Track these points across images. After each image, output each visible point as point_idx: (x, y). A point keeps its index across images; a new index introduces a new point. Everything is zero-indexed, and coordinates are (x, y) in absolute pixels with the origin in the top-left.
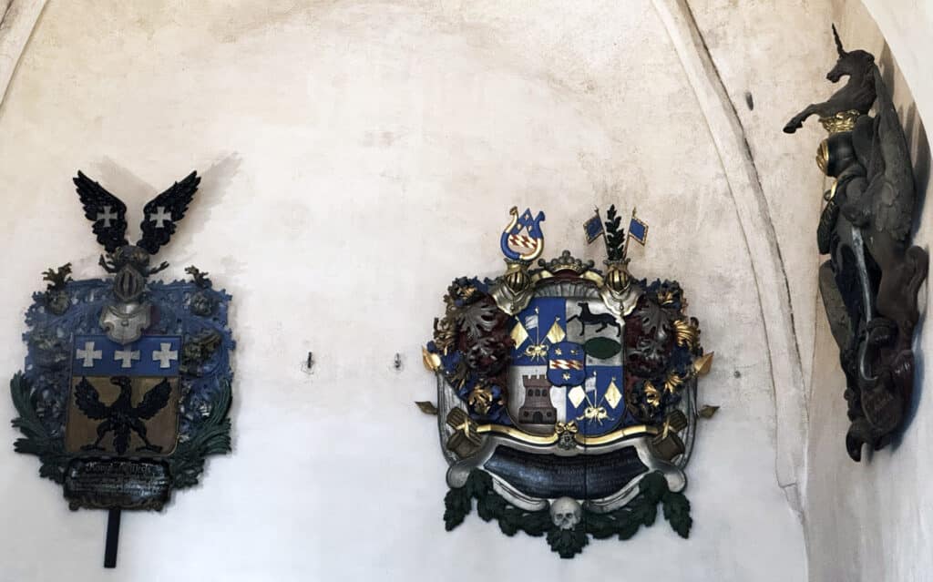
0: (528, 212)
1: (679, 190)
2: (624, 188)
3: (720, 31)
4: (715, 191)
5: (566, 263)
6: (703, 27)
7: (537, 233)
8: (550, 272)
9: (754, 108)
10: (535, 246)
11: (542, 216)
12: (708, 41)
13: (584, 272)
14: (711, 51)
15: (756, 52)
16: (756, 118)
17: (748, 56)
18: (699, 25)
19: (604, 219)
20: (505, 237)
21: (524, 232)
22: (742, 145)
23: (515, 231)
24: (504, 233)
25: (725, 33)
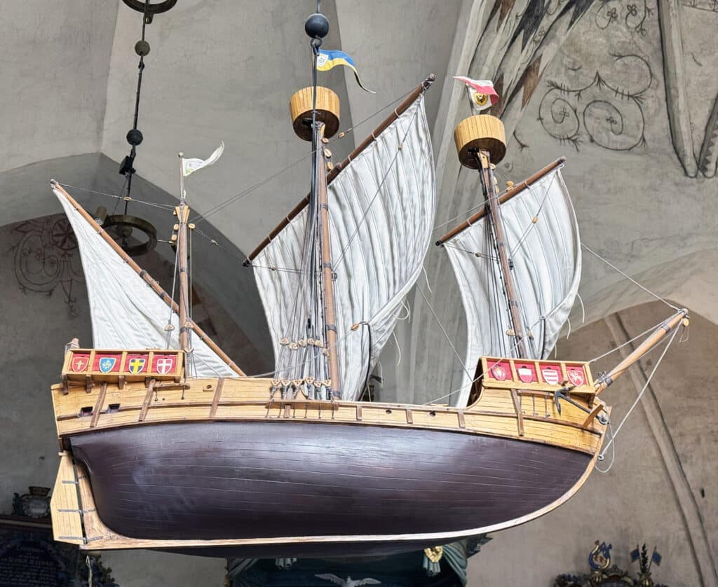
0: (604, 543)
1: (658, 534)
2: (631, 530)
3: (689, 455)
4: (678, 537)
5: (615, 571)
6: (678, 450)
7: (607, 556)
8: (607, 575)
9: (705, 496)
10: (606, 562)
11: (610, 547)
12: (681, 459)
13: (623, 576)
14: (682, 464)
15: (709, 468)
16: (706, 502)
17: (703, 470)
18: (677, 450)
19: (641, 551)
20: (591, 555)
21: (601, 554)
22: (697, 515)
23: (597, 553)
24: (591, 554)
25: (691, 457)
